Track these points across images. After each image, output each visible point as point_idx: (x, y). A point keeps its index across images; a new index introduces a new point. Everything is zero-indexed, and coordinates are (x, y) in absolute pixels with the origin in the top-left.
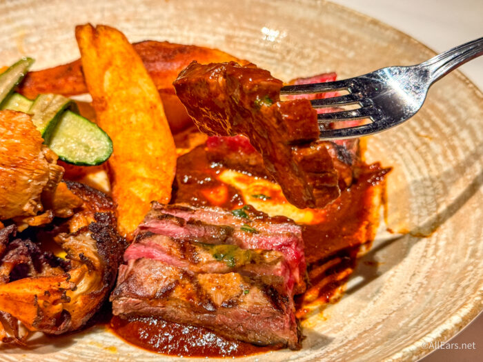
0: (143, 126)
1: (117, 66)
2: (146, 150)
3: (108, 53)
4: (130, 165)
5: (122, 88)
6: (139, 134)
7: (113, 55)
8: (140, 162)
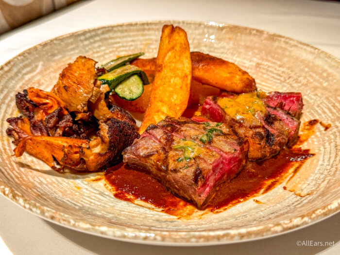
0: (176, 85)
1: (176, 50)
2: (172, 99)
3: (174, 42)
4: (160, 104)
5: (173, 62)
6: (171, 89)
7: (176, 44)
8: (166, 104)
